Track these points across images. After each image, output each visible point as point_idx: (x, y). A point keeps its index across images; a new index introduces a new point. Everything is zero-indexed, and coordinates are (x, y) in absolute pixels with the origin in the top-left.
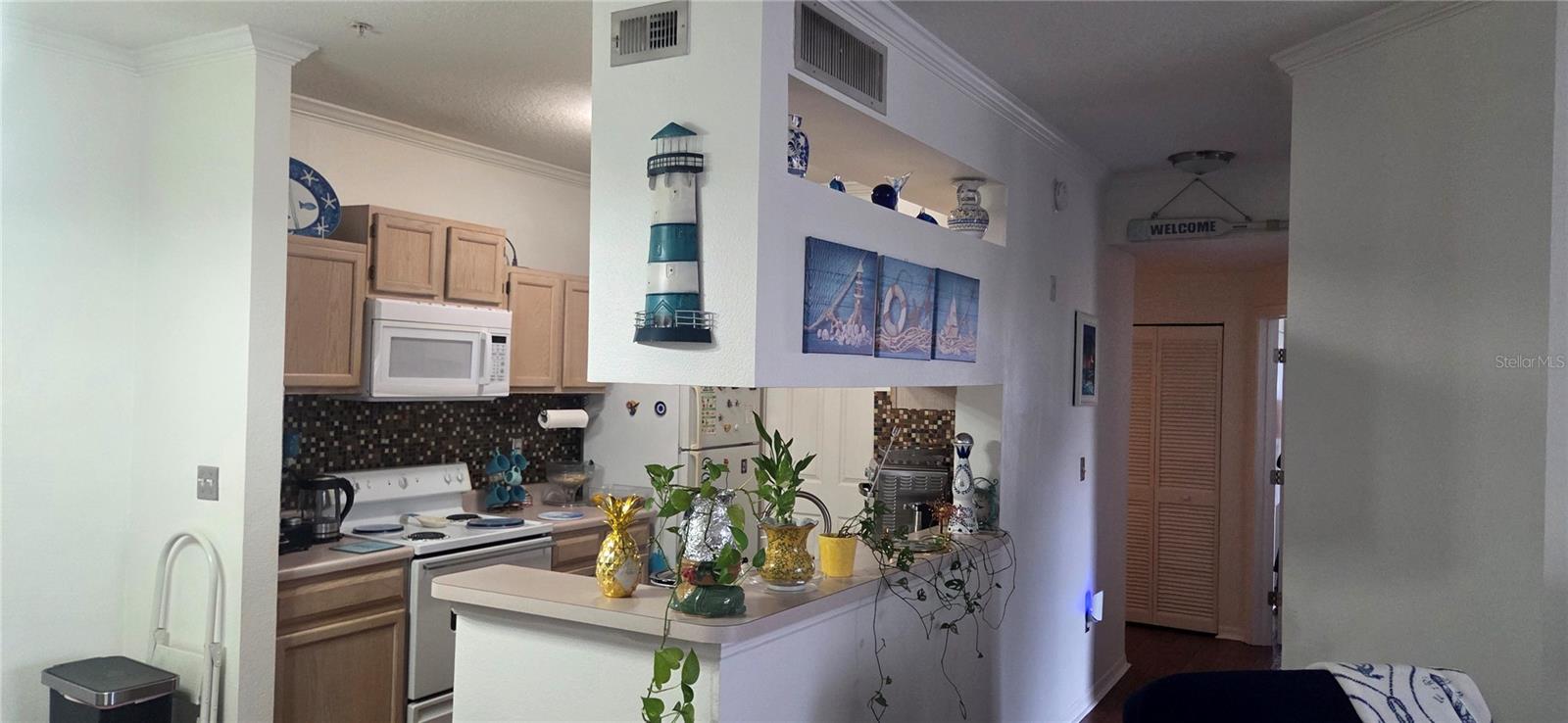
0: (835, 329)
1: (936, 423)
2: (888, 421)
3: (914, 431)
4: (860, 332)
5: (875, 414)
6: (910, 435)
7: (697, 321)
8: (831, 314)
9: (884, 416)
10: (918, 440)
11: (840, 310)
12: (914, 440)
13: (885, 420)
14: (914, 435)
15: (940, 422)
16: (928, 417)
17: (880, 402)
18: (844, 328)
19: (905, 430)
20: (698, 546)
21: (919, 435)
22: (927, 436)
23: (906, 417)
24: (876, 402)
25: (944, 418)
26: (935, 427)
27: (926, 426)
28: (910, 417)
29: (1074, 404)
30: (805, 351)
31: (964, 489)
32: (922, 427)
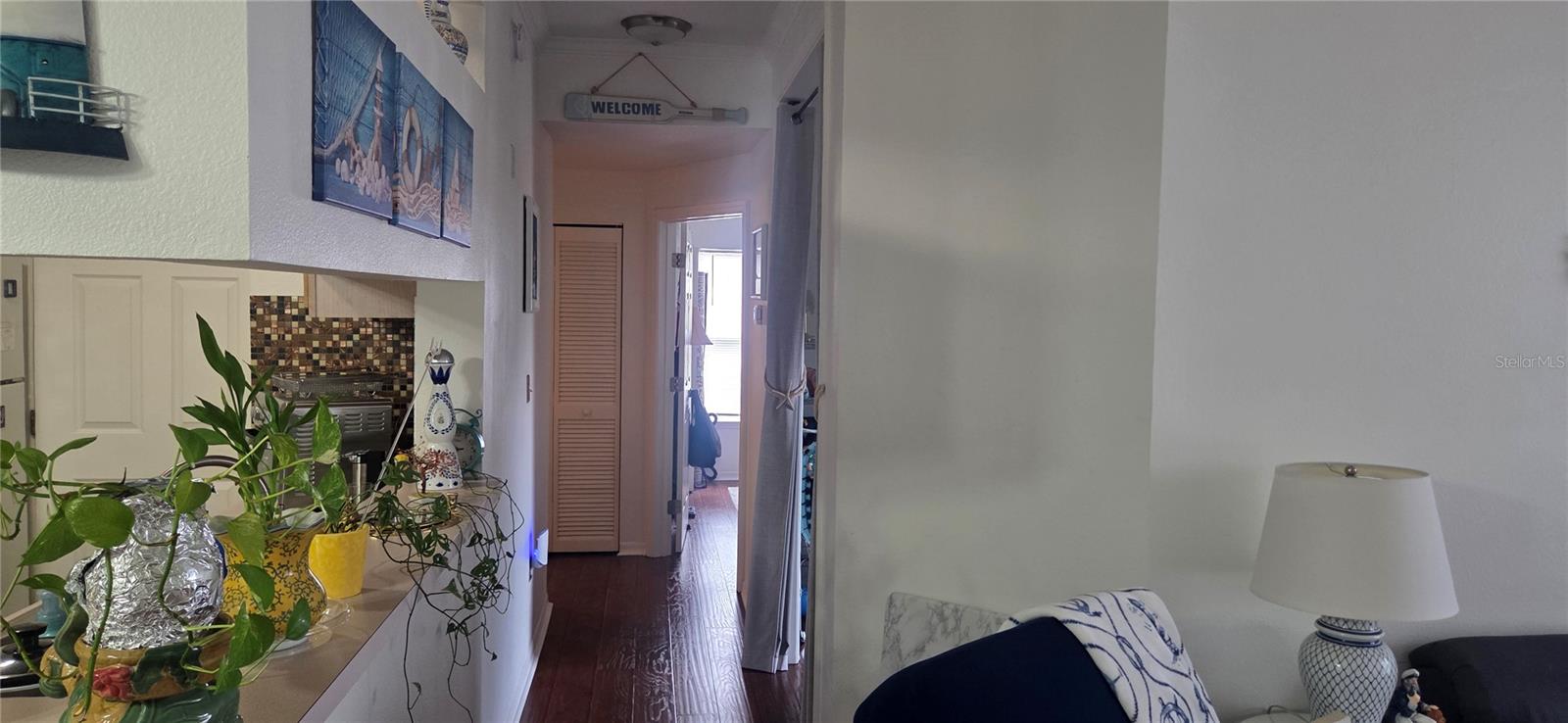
0: (355, 163)
1: (350, 338)
2: (274, 337)
3: (316, 350)
4: (380, 177)
5: (252, 329)
6: (310, 356)
7: (88, 107)
8: (350, 133)
9: (267, 331)
10: (323, 363)
11: (361, 130)
12: (317, 362)
13: (268, 337)
14: (316, 357)
15: (356, 337)
16: (338, 331)
17: (260, 311)
18: (364, 164)
19: (302, 350)
20: (133, 615)
21: (324, 357)
22: (337, 357)
23: (302, 331)
24: (253, 312)
25: (362, 330)
26: (350, 344)
27: (334, 342)
28: (309, 331)
29: (524, 310)
30: (318, 196)
31: (441, 427)
32: (329, 344)
